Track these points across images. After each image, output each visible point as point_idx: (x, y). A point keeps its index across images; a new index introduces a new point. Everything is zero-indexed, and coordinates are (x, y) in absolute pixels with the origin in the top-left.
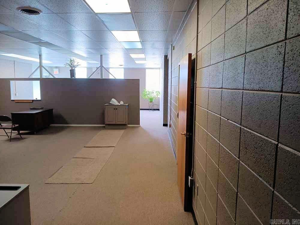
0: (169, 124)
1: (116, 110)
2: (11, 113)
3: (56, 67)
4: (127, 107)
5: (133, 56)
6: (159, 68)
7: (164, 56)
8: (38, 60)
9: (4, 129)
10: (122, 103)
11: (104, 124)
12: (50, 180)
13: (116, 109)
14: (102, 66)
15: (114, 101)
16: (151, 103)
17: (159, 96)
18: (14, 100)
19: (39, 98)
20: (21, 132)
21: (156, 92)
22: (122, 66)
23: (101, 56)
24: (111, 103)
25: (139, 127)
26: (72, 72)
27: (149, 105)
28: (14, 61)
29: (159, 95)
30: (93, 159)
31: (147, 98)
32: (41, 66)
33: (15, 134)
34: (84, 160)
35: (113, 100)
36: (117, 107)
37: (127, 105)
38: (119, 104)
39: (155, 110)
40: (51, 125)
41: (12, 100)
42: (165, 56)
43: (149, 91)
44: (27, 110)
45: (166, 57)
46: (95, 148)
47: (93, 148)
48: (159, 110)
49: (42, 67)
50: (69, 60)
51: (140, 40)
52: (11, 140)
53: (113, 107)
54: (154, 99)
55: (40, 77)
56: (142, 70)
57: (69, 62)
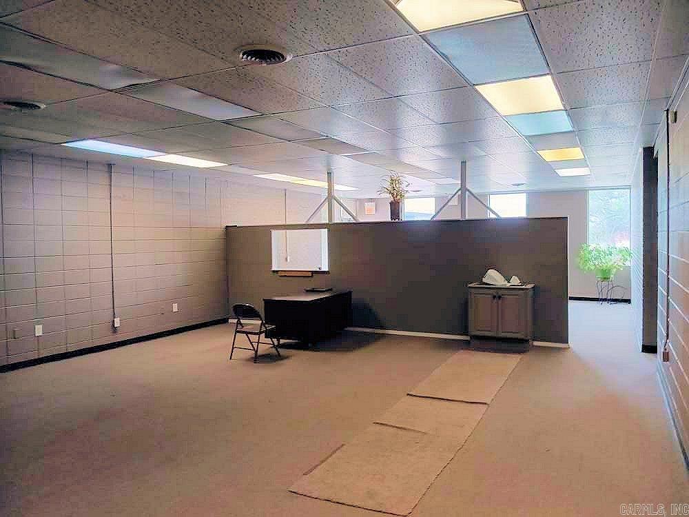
0: (663, 350)
1: (500, 302)
2: (264, 300)
3: (371, 200)
4: (531, 293)
5: (548, 155)
6: (629, 187)
7: (641, 150)
8: (325, 185)
9: (247, 333)
10: (515, 281)
11: (467, 335)
12: (302, 485)
13: (500, 297)
14: (463, 189)
15: (494, 278)
16: (605, 283)
17: (628, 263)
18: (277, 271)
19: (325, 268)
20: (282, 341)
21: (621, 251)
22: (520, 188)
23: (464, 163)
24: (484, 280)
25: (565, 348)
26: (395, 207)
27: (599, 287)
28: (285, 190)
29: (629, 259)
30: (425, 433)
31: (593, 268)
32: (330, 197)
33: (266, 345)
34: (400, 432)
35: (491, 272)
36: (500, 292)
37: (529, 286)
38: (508, 285)
39: (616, 301)
40: (346, 329)
41: (274, 271)
42: (645, 149)
43: (597, 250)
44: (299, 293)
45: (649, 153)
46: (435, 402)
47: (430, 400)
48: (628, 301)
49: (333, 200)
50: (389, 180)
51: (564, 106)
52: (258, 359)
53: (491, 291)
54: (615, 270)
55: (327, 222)
56: (578, 195)
57: (387, 185)
